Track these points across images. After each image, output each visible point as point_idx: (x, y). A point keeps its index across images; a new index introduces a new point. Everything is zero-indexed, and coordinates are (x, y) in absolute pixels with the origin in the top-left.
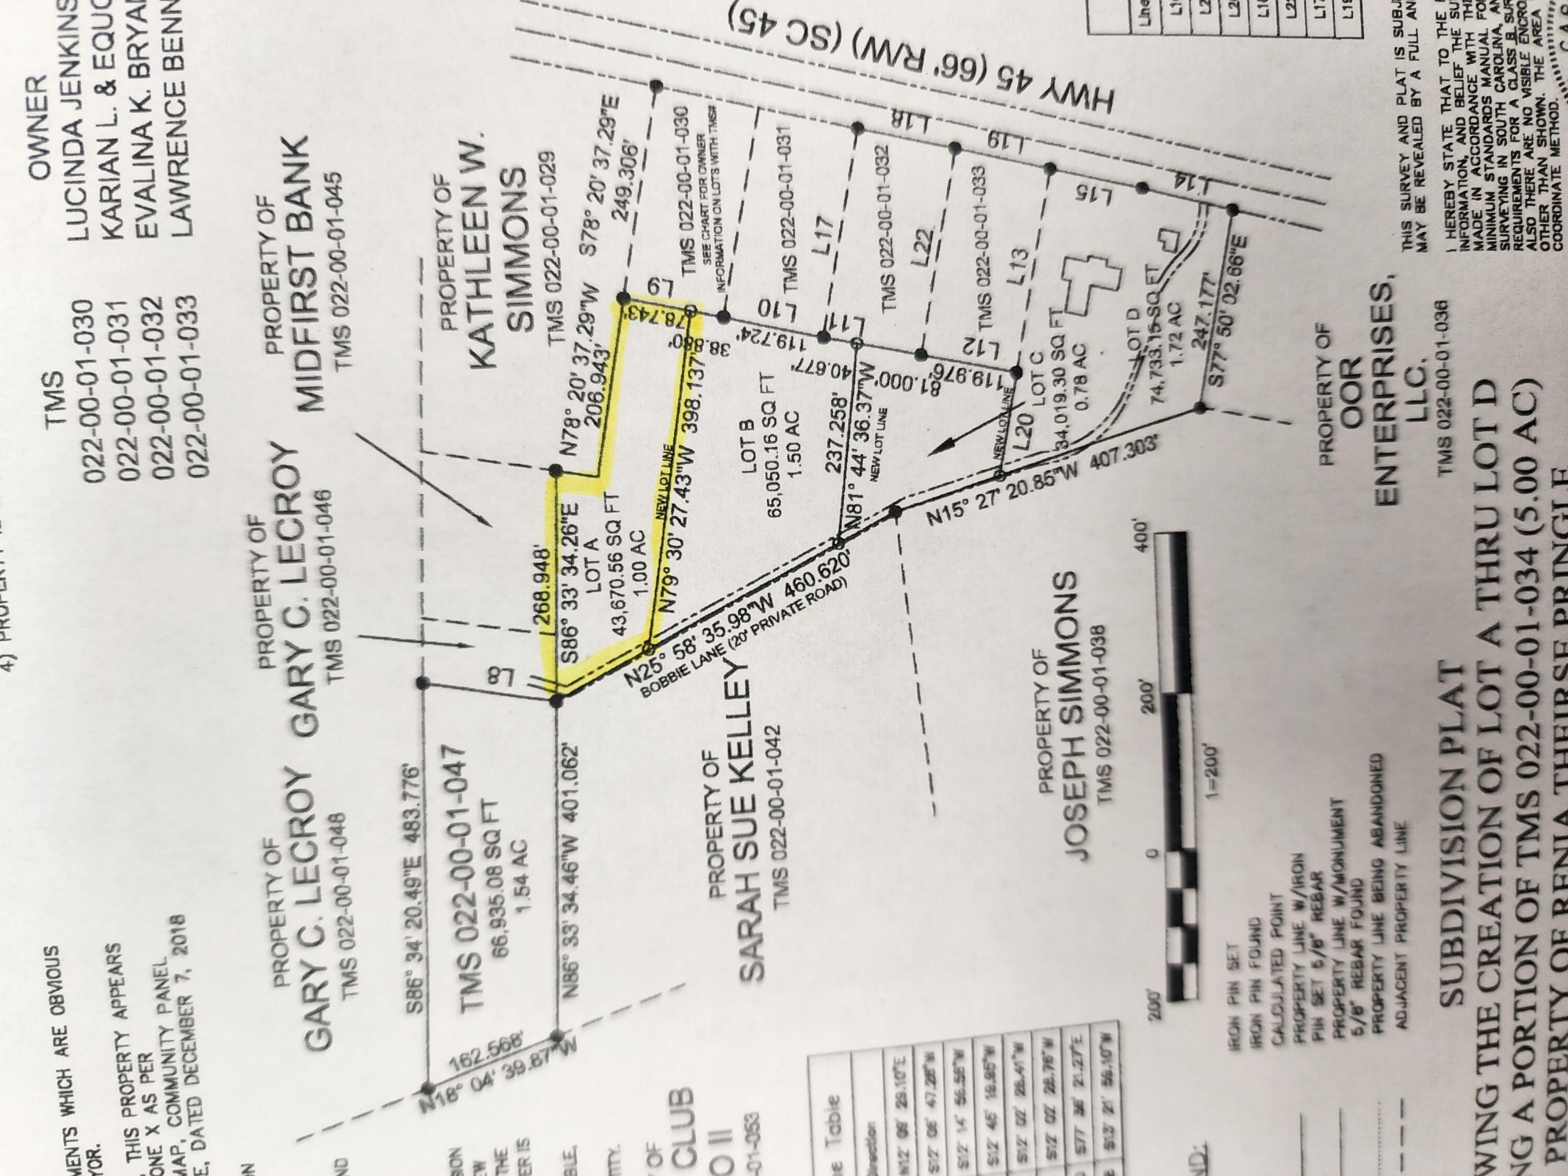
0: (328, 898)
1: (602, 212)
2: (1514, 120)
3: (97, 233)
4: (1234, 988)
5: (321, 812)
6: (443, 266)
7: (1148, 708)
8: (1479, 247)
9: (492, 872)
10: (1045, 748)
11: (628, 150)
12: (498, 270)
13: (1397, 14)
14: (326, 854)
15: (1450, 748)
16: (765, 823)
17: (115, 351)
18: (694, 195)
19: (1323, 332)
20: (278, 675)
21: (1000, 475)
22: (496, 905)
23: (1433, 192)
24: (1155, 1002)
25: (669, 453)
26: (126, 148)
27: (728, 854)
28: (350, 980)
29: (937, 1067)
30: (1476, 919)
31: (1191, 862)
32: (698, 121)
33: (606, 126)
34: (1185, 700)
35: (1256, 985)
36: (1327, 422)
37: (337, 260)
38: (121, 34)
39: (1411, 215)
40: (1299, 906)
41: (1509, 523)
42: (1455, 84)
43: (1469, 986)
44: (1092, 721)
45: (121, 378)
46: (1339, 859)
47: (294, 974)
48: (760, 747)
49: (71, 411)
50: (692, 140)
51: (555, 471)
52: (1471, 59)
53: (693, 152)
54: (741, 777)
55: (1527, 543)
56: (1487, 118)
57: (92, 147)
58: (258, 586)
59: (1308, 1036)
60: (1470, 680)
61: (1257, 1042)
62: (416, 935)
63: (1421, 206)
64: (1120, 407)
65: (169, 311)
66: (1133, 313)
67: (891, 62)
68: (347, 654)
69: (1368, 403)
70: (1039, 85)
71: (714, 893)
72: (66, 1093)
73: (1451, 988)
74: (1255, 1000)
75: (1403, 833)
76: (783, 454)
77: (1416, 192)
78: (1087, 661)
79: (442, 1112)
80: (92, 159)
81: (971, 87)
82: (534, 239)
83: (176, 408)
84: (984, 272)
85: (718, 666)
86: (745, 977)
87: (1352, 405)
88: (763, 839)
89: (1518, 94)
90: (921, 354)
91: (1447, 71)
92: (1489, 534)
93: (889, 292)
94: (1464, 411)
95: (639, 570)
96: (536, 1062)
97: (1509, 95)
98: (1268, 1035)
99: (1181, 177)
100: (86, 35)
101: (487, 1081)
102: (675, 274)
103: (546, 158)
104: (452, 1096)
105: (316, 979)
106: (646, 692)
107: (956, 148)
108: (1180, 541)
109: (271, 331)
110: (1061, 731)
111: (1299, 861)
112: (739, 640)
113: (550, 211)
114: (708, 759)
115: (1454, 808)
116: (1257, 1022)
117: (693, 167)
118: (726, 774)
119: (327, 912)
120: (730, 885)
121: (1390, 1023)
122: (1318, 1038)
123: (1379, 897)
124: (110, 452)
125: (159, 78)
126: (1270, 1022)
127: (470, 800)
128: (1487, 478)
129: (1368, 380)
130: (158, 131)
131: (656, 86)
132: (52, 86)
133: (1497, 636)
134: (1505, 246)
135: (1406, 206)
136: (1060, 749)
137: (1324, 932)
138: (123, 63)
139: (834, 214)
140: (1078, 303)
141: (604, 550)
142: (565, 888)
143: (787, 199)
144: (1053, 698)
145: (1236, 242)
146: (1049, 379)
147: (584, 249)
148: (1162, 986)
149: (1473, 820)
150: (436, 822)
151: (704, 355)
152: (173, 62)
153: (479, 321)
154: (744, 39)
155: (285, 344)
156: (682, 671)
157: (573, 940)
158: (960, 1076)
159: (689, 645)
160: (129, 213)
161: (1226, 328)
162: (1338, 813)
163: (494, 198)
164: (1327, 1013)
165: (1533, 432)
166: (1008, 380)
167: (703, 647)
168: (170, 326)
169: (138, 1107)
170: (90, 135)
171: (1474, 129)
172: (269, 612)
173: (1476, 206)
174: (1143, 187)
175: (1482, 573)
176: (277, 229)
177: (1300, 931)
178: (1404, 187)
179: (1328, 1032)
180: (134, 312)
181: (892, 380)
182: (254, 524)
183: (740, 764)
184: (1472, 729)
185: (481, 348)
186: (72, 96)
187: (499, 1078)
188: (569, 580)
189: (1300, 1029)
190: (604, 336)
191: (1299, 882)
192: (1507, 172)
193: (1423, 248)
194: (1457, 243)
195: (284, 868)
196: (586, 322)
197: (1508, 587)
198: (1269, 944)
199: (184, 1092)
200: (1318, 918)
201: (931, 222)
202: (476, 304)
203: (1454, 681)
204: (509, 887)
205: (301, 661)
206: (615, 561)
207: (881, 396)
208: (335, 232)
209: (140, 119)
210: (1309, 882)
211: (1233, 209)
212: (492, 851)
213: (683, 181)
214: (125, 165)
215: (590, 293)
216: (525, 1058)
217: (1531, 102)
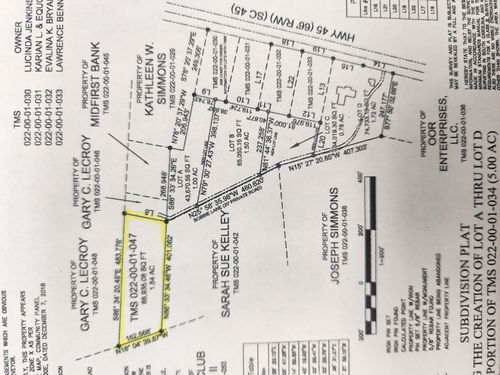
0: (90, 281)
1: (189, 68)
2: (488, 48)
3: (34, 69)
4: (388, 331)
5: (90, 253)
6: (139, 83)
7: (360, 234)
8: (476, 88)
9: (143, 276)
10: (325, 245)
11: (198, 49)
12: (156, 85)
13: (449, 13)
14: (91, 266)
15: (463, 253)
16: (232, 265)
17: (37, 105)
18: (218, 64)
19: (423, 114)
20: (79, 208)
21: (314, 155)
22: (144, 286)
23: (460, 69)
24: (361, 334)
25: (207, 144)
26: (44, 44)
27: (219, 274)
28: (96, 308)
29: (286, 350)
30: (473, 312)
31: (374, 287)
32: (220, 41)
33: (192, 41)
34: (373, 232)
35: (396, 330)
36: (423, 143)
37: (106, 80)
38: (45, 10)
39: (453, 77)
40: (411, 304)
41: (486, 178)
42: (468, 36)
43: (470, 335)
44: (341, 237)
45: (38, 114)
46: (425, 288)
47: (78, 305)
48: (232, 239)
49: (22, 123)
50: (218, 47)
51: (170, 148)
52: (474, 27)
53: (219, 51)
54: (225, 249)
55: (492, 186)
56: (479, 46)
57: (34, 44)
58: (75, 180)
59: (414, 349)
60: (471, 230)
61: (396, 350)
62: (118, 295)
63: (456, 74)
64: (354, 135)
65: (54, 94)
66: (359, 105)
67: (283, 24)
68: (102, 203)
69: (437, 137)
70: (330, 32)
71: (214, 287)
72: (5, 339)
73: (464, 336)
74: (396, 335)
75: (447, 280)
76: (243, 146)
77: (455, 70)
78: (340, 218)
79: (123, 354)
80: (34, 47)
81: (308, 33)
82: (167, 76)
83: (54, 123)
84: (310, 90)
85: (219, 213)
86: (223, 315)
87: (432, 137)
88: (231, 270)
89: (490, 39)
90: (289, 116)
91: (466, 31)
92: (479, 182)
93: (279, 96)
94: (470, 141)
95: (195, 180)
96: (154, 339)
97: (486, 40)
98: (400, 348)
99: (376, 63)
100: (34, 10)
101: (138, 345)
102: (211, 88)
103: (172, 51)
104: (126, 349)
105: (85, 307)
106: (195, 220)
107: (302, 51)
108: (373, 180)
109: (84, 102)
110: (331, 240)
111: (411, 288)
112: (226, 205)
113: (172, 67)
114: (214, 243)
115: (465, 274)
116: (396, 343)
117: (218, 55)
118: (220, 248)
119: (90, 285)
120: (220, 285)
121: (442, 346)
122: (417, 350)
123: (439, 303)
124: (33, 136)
125: (56, 23)
126: (400, 343)
127: (137, 251)
128: (478, 163)
129: (438, 130)
130: (54, 40)
131: (208, 30)
132: (23, 25)
133: (481, 216)
134: (485, 88)
135: (451, 74)
136: (330, 246)
137: (420, 313)
138: (45, 19)
139: (262, 71)
140: (341, 101)
141: (184, 174)
142: (166, 282)
143: (248, 66)
144: (328, 228)
145: (394, 84)
146: (331, 125)
147: (182, 79)
148: (363, 328)
149: (472, 278)
150: (126, 258)
151: (219, 114)
152: (60, 18)
153: (149, 100)
154: (236, 16)
155: (88, 105)
156: (207, 214)
157: (168, 299)
158: (294, 354)
159: (210, 205)
160: (44, 64)
161: (391, 110)
162: (425, 273)
163: (156, 63)
164: (420, 341)
165: (495, 149)
166: (317, 125)
167: (214, 207)
168: (54, 99)
169: (27, 345)
170: (34, 40)
171: (474, 50)
172: (78, 188)
173: (475, 75)
174: (363, 65)
175: (476, 195)
176: (88, 70)
177: (411, 312)
178: (451, 68)
179: (421, 348)
180: (43, 94)
181: (279, 123)
182: (75, 160)
183: (225, 245)
184: (472, 247)
185: (149, 109)
186: (29, 28)
187: (142, 344)
188: (173, 183)
189: (411, 346)
190: (187, 106)
191: (411, 295)
192: (486, 64)
193: (457, 88)
194: (468, 86)
195: (77, 271)
196: (182, 102)
197: (485, 200)
198: (400, 316)
199: (42, 341)
200: (417, 308)
201: (294, 74)
202: (148, 95)
203: (466, 231)
204: (148, 281)
205: (87, 204)
206: (188, 177)
207: (275, 129)
208: (106, 72)
209: (50, 35)
210: (414, 296)
211: (393, 73)
212: (143, 269)
213: (215, 59)
214: (43, 49)
215: (184, 93)
216: (151, 338)
217: (494, 42)
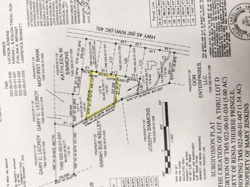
0: (42, 153)
1: (79, 57)
2: (222, 36)
3: (12, 63)
4: (176, 172)
5: (42, 141)
6: (57, 66)
7: (161, 129)
8: (216, 57)
9: (65, 150)
10: (145, 134)
11: (83, 48)
12: (65, 66)
13: (201, 21)
14: (42, 147)
15: (212, 135)
16: (103, 145)
17: (14, 79)
18: (92, 54)
19: (189, 71)
20: (36, 122)
21: (138, 94)
22: (65, 155)
23: (208, 49)
24: (163, 173)
25: (89, 91)
26: (15, 51)
27: (98, 148)
28: (45, 165)
29: (129, 181)
30: (217, 162)
31: (169, 152)
32: (92, 44)
33: (79, 45)
34: (167, 127)
35: (180, 171)
36: (190, 85)
37: (43, 65)
38: (15, 36)
39: (204, 52)
40: (187, 159)
41: (222, 100)
42: (211, 31)
43: (217, 173)
44: (152, 130)
45: (15, 82)
46: (193, 152)
47: (38, 164)
48: (102, 133)
49: (9, 87)
50: (92, 47)
51: (73, 94)
52: (214, 27)
53: (92, 48)
54: (99, 138)
55: (225, 103)
56: (217, 36)
57: (11, 51)
58: (33, 110)
59: (189, 179)
60: (216, 125)
61: (180, 180)
62: (55, 159)
63: (206, 51)
64: (156, 83)
65: (21, 73)
66: (158, 69)
67: (121, 33)
68: (45, 120)
69: (197, 82)
70: (143, 35)
71: (96, 154)
72: (8, 179)
73: (213, 174)
74: (180, 174)
75: (204, 148)
76: (105, 91)
77: (205, 49)
78: (151, 122)
79: (58, 184)
80: (11, 53)
81: (133, 36)
82: (69, 62)
83: (22, 86)
84: (135, 64)
85: (96, 122)
86: (101, 166)
87: (194, 82)
88: (103, 147)
89: (223, 32)
90: (126, 77)
91: (210, 29)
92: (219, 102)
93: (121, 68)
94: (213, 83)
95: (85, 108)
96: (71, 178)
97: (221, 32)
98: (182, 179)
99: (166, 48)
100: (10, 36)
101: (64, 180)
102: (89, 66)
103: (71, 50)
104: (59, 182)
105: (41, 165)
106: (86, 125)
107: (130, 46)
108: (166, 104)
109: (34, 76)
110: (147, 132)
111: (187, 152)
112: (99, 118)
113: (71, 57)
114: (95, 135)
115: (213, 145)
116: (180, 177)
117: (92, 50)
118: (97, 137)
119: (42, 155)
120: (98, 153)
121: (203, 178)
122: (190, 180)
123: (200, 159)
124: (14, 92)
125: (19, 41)
126: (182, 177)
127: (62, 140)
128: (218, 93)
129: (197, 78)
130: (20, 49)
131: (86, 39)
132: (6, 43)
133: (220, 118)
134: (220, 56)
135: (203, 51)
136: (147, 134)
137: (191, 163)
138: (15, 40)
139: (112, 57)
140: (149, 68)
141: (80, 105)
142: (75, 153)
143: (105, 55)
144: (146, 126)
145: (175, 58)
146: (145, 80)
147: (76, 63)
148: (165, 171)
149: (216, 147)
150: (57, 143)
151: (94, 77)
152: (21, 39)
153: (62, 73)
154: (99, 32)
155: (36, 77)
156: (91, 123)
157: (76, 160)
158: (133, 183)
159: (92, 118)
160: (16, 60)
161: (173, 71)
162: (193, 145)
163: (64, 56)
164: (192, 176)
165: (226, 85)
166: (139, 80)
167: (94, 119)
168: (21, 75)
169: (17, 181)
170: (11, 49)
171: (215, 38)
172: (35, 114)
173: (215, 50)
174: (160, 50)
175: (217, 108)
176: (35, 61)
177: (187, 163)
178: (203, 48)
179: (192, 179)
180: (16, 73)
181: (121, 80)
182: (33, 102)
183: (99, 136)
184: (216, 133)
185: (62, 77)
186: (8, 44)
187: (66, 179)
188: (75, 110)
189: (187, 179)
190: (79, 75)
191: (187, 156)
192: (221, 45)
193: (206, 57)
194: (212, 56)
195: (37, 149)
196: (77, 73)
197: (222, 110)
198: (182, 165)
199: (23, 180)
200: (190, 161)
201: (127, 57)
202: (62, 71)
203: (212, 125)
204: (67, 153)
205: (39, 120)
206: (81, 107)
207: (120, 83)
208: (43, 62)
209: (17, 47)
210: (188, 156)
211: (174, 53)
212: (65, 147)
213: (90, 53)
214: (15, 53)
215: (77, 69)
216: (69, 177)
217: (225, 33)
